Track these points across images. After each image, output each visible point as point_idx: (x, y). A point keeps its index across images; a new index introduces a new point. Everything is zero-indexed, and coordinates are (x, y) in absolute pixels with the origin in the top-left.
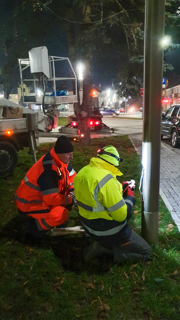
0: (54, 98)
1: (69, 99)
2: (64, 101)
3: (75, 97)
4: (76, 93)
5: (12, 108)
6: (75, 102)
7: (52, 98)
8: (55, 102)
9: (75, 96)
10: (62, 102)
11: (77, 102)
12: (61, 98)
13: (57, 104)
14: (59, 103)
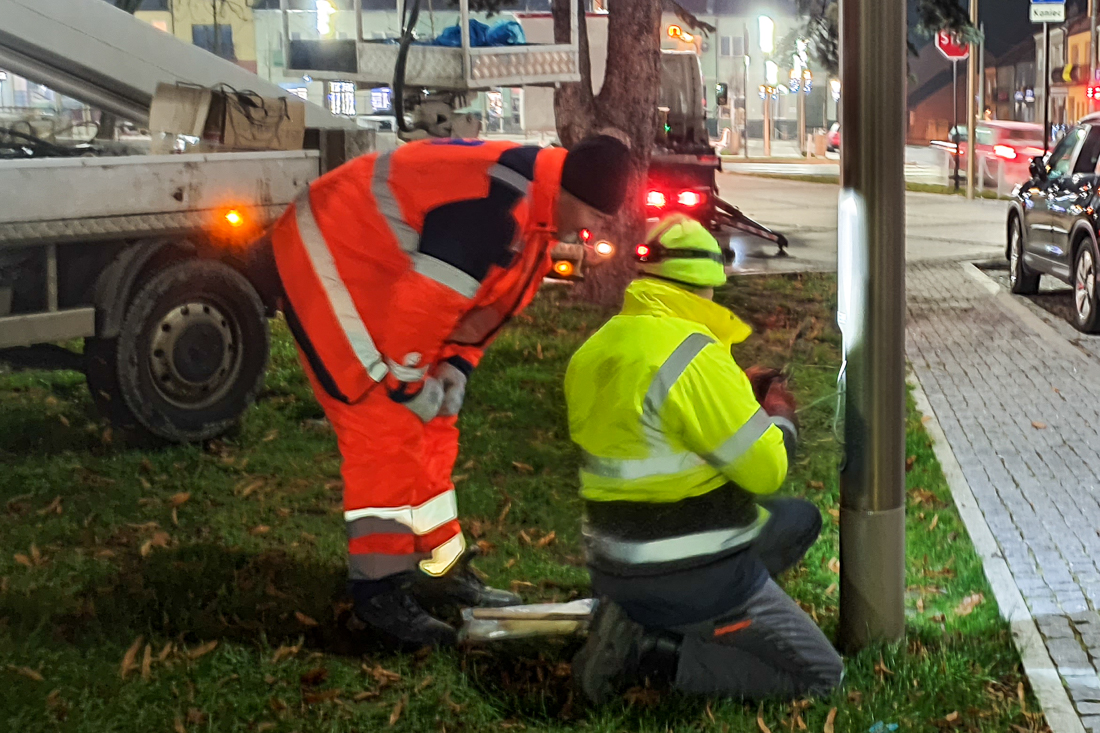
0: (461, 57)
1: (536, 61)
2: (509, 74)
3: (567, 53)
4: (575, 36)
5: (253, 98)
6: (566, 78)
7: (449, 57)
8: (462, 77)
9: (564, 47)
10: (500, 75)
11: (577, 78)
12: (497, 55)
13: (471, 84)
14: (482, 83)
